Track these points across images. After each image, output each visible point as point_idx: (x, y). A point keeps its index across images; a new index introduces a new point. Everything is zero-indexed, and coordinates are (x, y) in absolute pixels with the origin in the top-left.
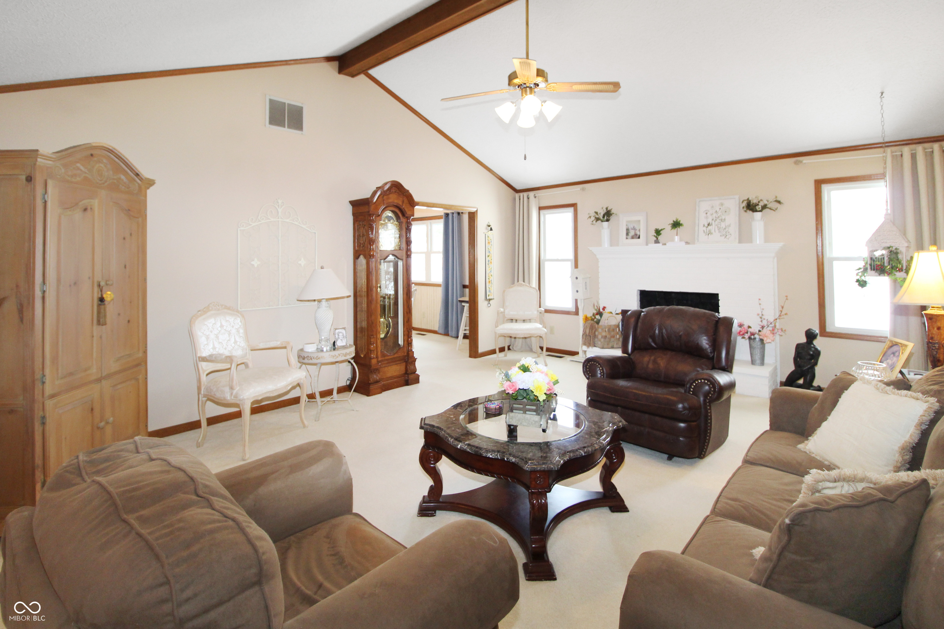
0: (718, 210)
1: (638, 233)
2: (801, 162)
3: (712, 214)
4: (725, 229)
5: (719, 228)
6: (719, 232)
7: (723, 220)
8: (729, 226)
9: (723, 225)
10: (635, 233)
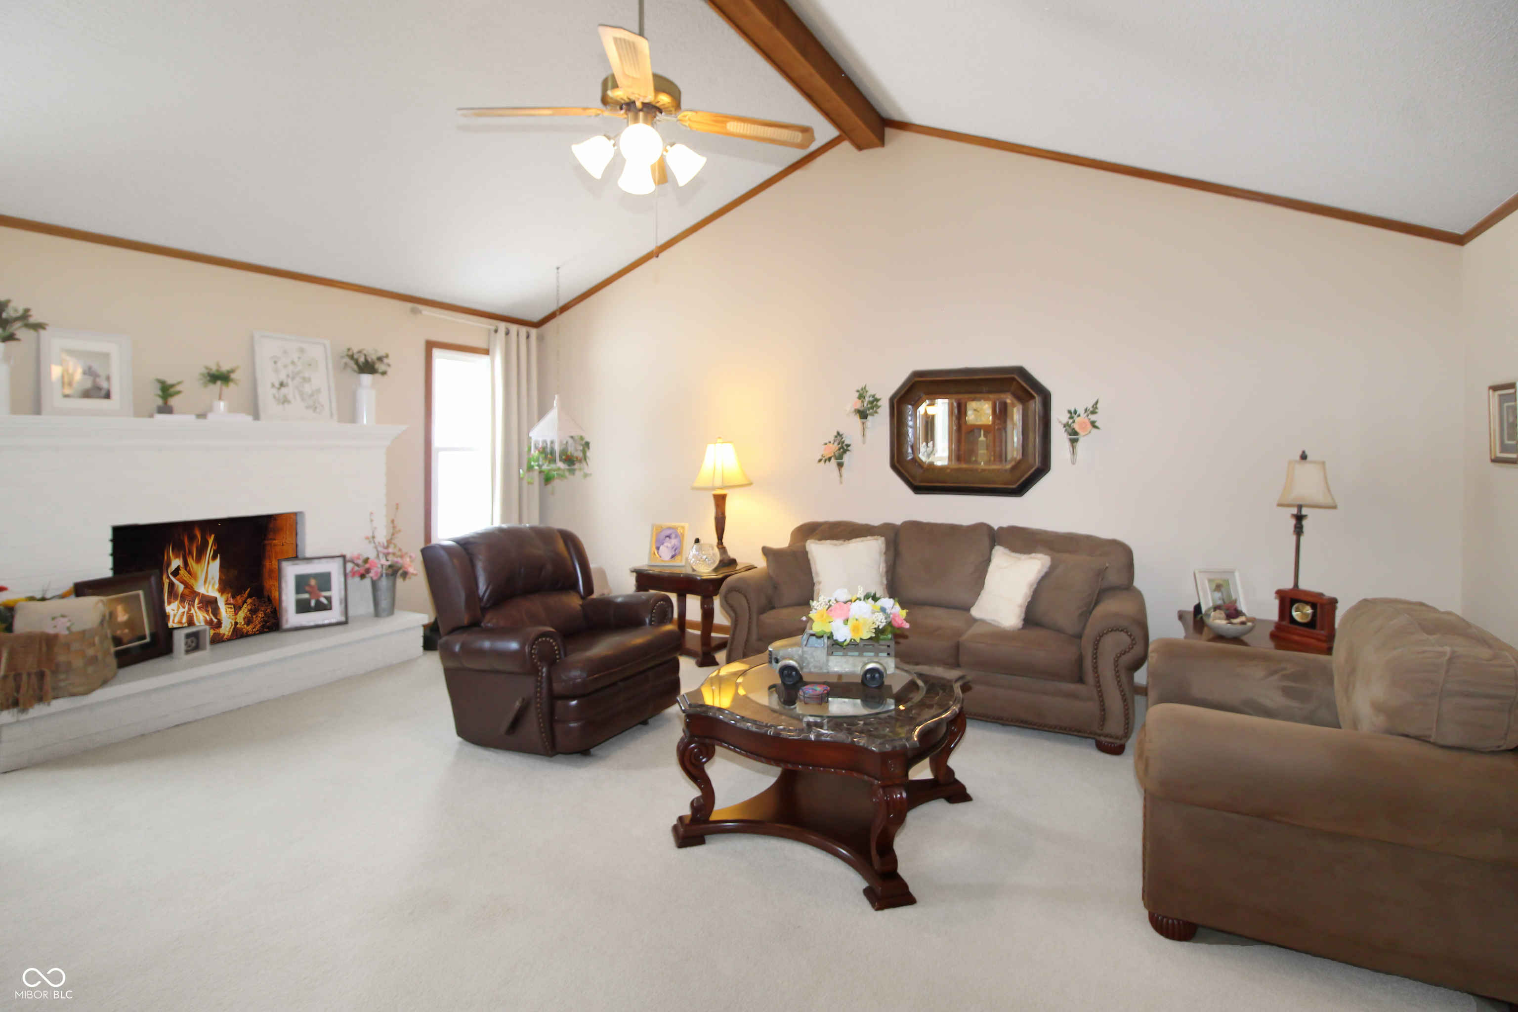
0: (296, 360)
1: (104, 385)
2: (420, 312)
3: (286, 366)
4: (312, 395)
5: (301, 394)
6: (303, 400)
7: (307, 380)
8: (319, 391)
9: (307, 388)
10: (94, 381)
